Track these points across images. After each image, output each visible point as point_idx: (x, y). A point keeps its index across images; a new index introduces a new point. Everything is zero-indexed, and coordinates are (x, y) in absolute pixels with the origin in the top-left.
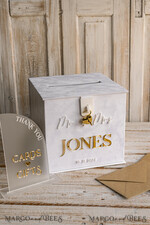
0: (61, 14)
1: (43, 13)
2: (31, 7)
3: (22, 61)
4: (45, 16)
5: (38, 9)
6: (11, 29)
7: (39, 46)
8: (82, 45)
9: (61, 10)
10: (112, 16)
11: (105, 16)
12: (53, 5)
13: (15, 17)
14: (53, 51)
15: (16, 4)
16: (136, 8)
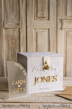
0: (26, 28)
1: (18, 27)
2: (14, 25)
3: (8, 49)
4: (19, 28)
5: (16, 26)
6: (4, 34)
7: (16, 42)
8: (36, 42)
9: (27, 26)
10: (49, 29)
11: (46, 29)
12: (23, 24)
13: (6, 29)
14: (22, 44)
15: (7, 23)
16: (59, 26)
